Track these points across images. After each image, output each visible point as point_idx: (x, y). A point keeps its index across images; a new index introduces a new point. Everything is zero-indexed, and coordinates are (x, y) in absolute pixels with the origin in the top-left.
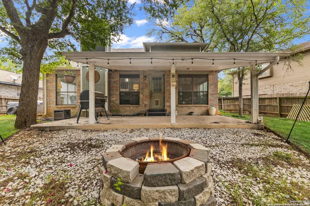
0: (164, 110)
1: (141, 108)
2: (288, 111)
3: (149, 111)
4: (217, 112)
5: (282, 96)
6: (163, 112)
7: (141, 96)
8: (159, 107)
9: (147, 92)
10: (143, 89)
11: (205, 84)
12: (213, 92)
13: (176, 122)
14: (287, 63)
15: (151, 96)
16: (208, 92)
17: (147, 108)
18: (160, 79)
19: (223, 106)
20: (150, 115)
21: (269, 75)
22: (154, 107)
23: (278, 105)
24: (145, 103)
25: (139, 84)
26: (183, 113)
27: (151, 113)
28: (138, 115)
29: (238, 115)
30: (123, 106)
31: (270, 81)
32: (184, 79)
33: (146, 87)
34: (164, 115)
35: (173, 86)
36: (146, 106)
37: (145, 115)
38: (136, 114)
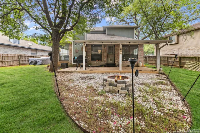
0: (115, 64)
1: (103, 63)
2: (184, 65)
3: (107, 64)
4: (142, 65)
5: (181, 56)
6: (114, 65)
7: (102, 56)
8: (111, 62)
9: (105, 54)
10: (103, 53)
11: (137, 49)
12: (141, 54)
13: (122, 70)
14: (185, 37)
15: (108, 56)
16: (138, 54)
17: (106, 63)
18: (112, 47)
19: (148, 61)
20: (107, 66)
21: (176, 43)
22: (110, 62)
23: (179, 61)
24: (104, 60)
25: (101, 50)
26: (124, 65)
27: (108, 65)
28: (101, 66)
29: (155, 66)
30: (93, 61)
31: (177, 46)
32: (125, 47)
33: (105, 52)
34: (115, 66)
35: (121, 53)
36: (105, 61)
37: (105, 66)
38: (100, 65)
